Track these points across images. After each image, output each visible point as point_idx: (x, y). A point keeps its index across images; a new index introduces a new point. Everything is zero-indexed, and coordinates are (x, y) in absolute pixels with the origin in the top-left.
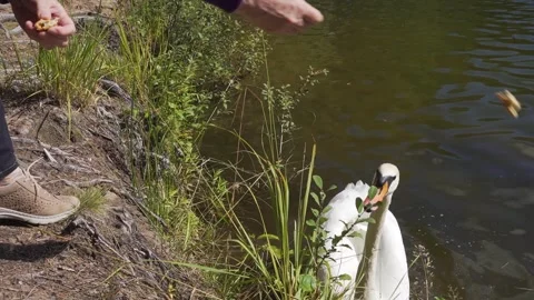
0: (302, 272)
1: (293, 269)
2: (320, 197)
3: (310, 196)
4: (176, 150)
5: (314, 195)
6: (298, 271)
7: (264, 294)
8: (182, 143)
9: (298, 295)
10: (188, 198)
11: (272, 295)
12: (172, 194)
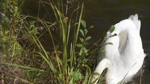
0: (73, 71)
1: (69, 69)
2: (84, 32)
3: (79, 31)
4: (9, 10)
5: (81, 31)
6: (72, 70)
7: (54, 81)
8: (12, 6)
9: (71, 82)
10: (15, 35)
11: (58, 81)
12: (7, 32)
